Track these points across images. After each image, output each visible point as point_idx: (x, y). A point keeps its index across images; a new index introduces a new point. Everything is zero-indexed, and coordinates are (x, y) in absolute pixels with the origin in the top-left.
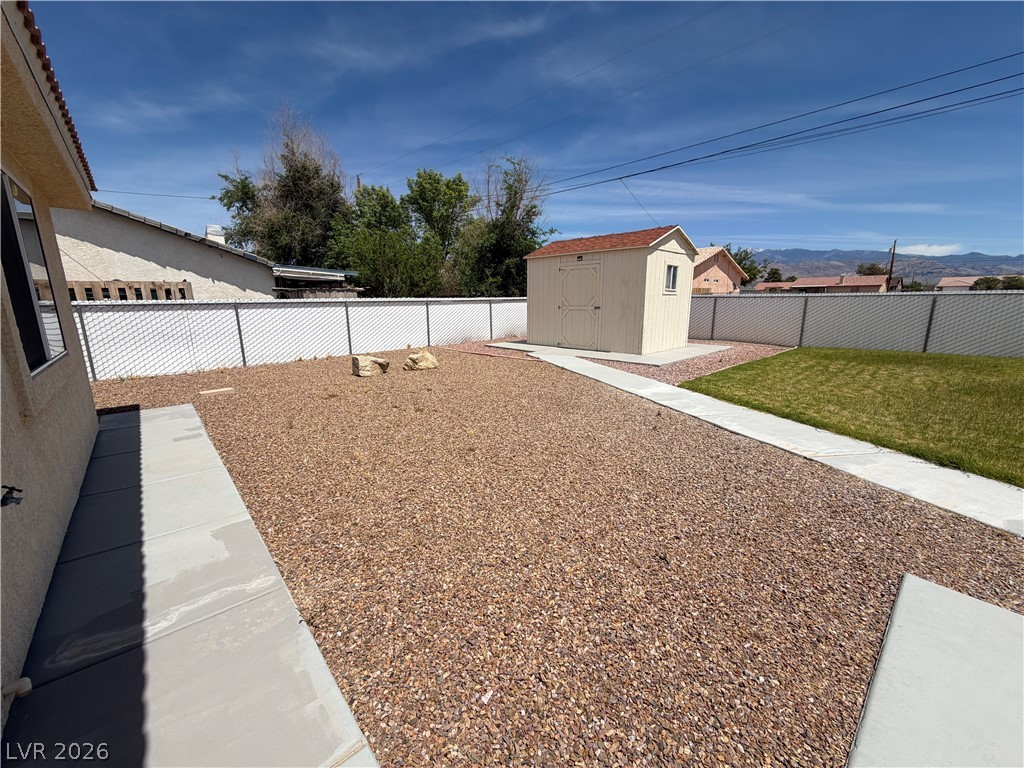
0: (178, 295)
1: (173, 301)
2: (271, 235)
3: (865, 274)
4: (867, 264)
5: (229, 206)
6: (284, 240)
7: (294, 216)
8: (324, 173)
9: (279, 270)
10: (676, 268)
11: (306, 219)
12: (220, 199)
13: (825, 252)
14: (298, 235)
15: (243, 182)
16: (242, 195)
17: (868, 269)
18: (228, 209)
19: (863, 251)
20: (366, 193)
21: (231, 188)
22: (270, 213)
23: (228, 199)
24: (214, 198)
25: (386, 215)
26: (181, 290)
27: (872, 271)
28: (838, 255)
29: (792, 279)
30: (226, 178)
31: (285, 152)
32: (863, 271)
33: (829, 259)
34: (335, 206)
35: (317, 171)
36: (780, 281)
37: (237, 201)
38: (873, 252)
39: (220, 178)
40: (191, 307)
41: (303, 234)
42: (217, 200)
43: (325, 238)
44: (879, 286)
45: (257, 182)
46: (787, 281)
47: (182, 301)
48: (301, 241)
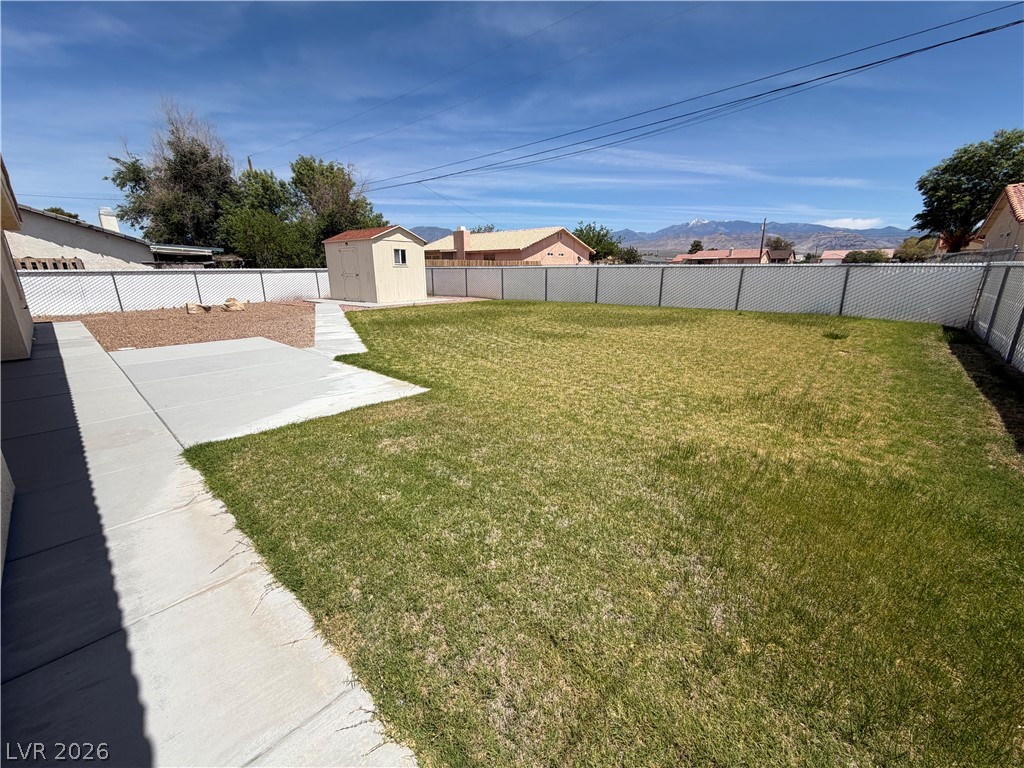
0: (72, 266)
1: (68, 271)
2: (163, 212)
4: (773, 237)
5: (122, 185)
6: (176, 217)
7: (183, 197)
8: (213, 155)
9: (155, 248)
11: (195, 199)
12: (113, 180)
14: (189, 214)
15: (133, 164)
16: (133, 176)
18: (122, 188)
19: (797, 224)
20: (251, 176)
21: (123, 169)
22: (160, 193)
23: (121, 180)
24: (106, 178)
25: (269, 197)
26: (73, 264)
30: (117, 160)
31: (172, 139)
34: (224, 186)
35: (205, 156)
37: (130, 181)
39: (112, 160)
40: (80, 274)
41: (193, 212)
42: (110, 180)
43: (217, 216)
45: (147, 162)
47: (75, 270)
48: (192, 218)
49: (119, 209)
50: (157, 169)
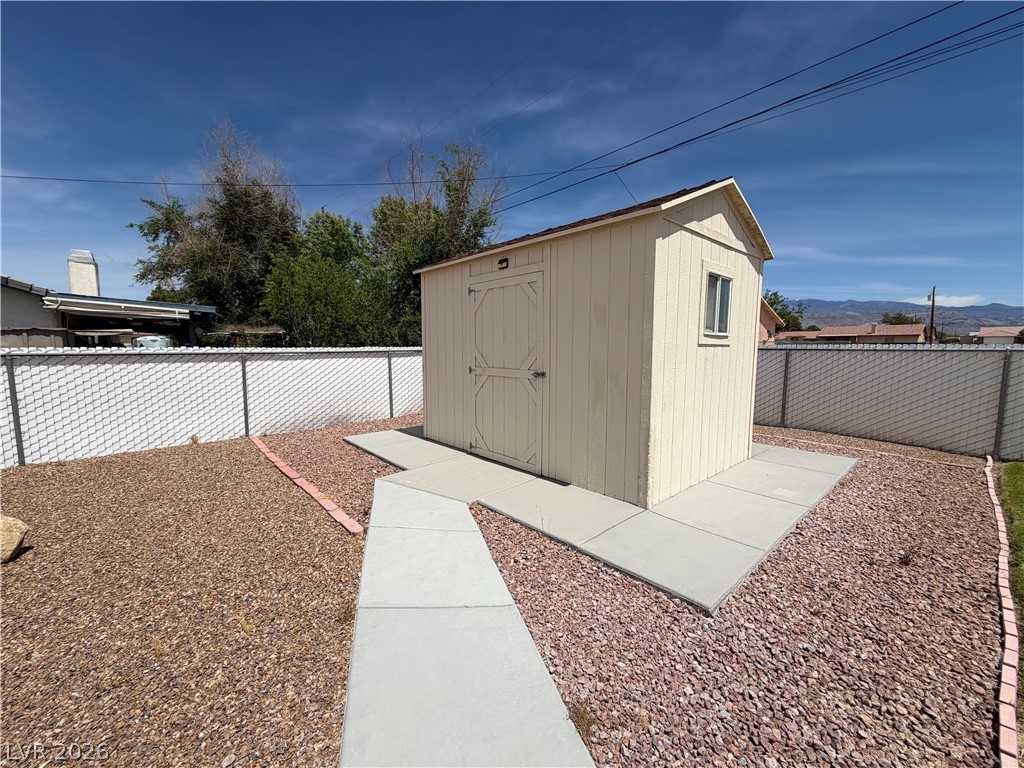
3: (891, 324)
4: (892, 314)
5: (154, 235)
6: (208, 273)
8: (276, 201)
10: (727, 282)
12: (141, 227)
13: (840, 303)
14: (227, 269)
16: (166, 223)
17: (894, 318)
18: (149, 239)
19: (880, 302)
20: (321, 221)
21: (158, 215)
22: (190, 241)
23: (152, 230)
24: (132, 226)
25: (336, 244)
27: (899, 320)
28: (853, 305)
29: (813, 328)
30: (152, 204)
31: (223, 175)
32: (889, 320)
33: (844, 309)
34: (284, 237)
35: (265, 199)
36: (799, 330)
37: (162, 230)
38: (889, 303)
39: (144, 204)
41: (234, 269)
42: (136, 228)
44: (918, 336)
45: (191, 211)
46: (809, 329)
48: (231, 276)
49: (140, 266)
50: (201, 216)
